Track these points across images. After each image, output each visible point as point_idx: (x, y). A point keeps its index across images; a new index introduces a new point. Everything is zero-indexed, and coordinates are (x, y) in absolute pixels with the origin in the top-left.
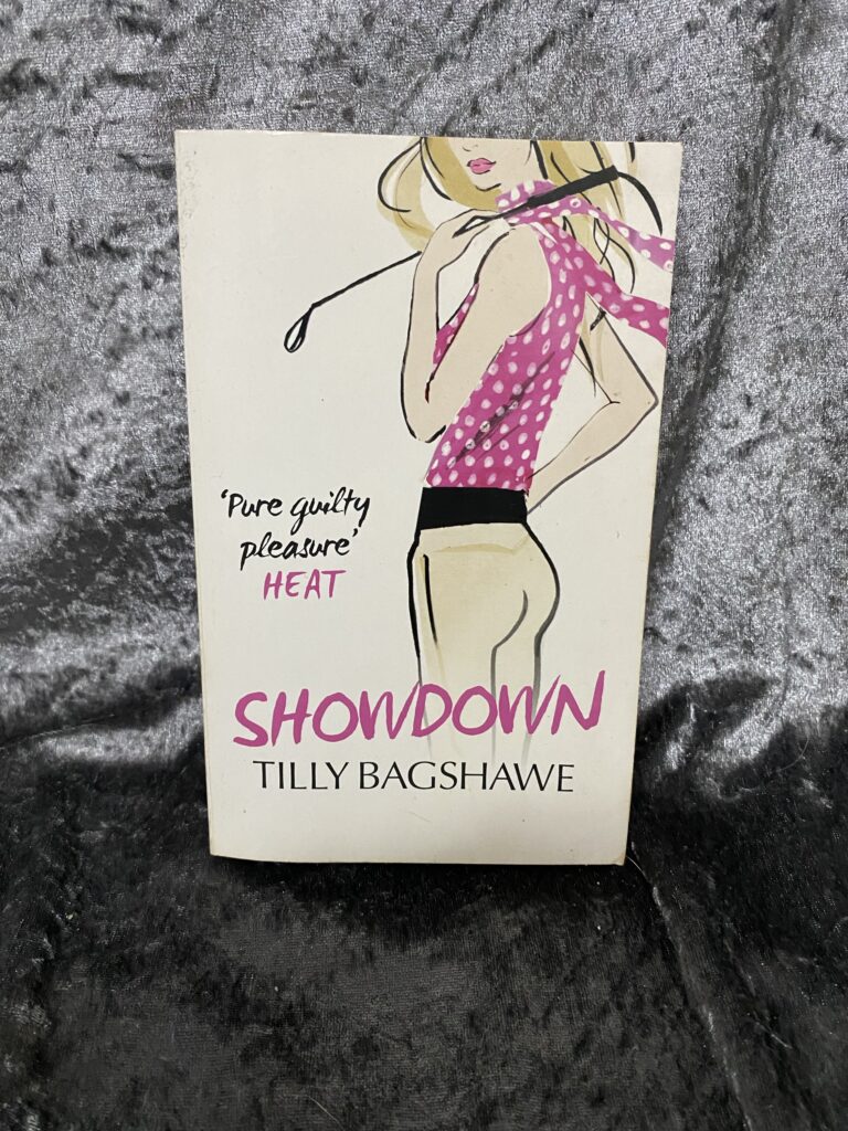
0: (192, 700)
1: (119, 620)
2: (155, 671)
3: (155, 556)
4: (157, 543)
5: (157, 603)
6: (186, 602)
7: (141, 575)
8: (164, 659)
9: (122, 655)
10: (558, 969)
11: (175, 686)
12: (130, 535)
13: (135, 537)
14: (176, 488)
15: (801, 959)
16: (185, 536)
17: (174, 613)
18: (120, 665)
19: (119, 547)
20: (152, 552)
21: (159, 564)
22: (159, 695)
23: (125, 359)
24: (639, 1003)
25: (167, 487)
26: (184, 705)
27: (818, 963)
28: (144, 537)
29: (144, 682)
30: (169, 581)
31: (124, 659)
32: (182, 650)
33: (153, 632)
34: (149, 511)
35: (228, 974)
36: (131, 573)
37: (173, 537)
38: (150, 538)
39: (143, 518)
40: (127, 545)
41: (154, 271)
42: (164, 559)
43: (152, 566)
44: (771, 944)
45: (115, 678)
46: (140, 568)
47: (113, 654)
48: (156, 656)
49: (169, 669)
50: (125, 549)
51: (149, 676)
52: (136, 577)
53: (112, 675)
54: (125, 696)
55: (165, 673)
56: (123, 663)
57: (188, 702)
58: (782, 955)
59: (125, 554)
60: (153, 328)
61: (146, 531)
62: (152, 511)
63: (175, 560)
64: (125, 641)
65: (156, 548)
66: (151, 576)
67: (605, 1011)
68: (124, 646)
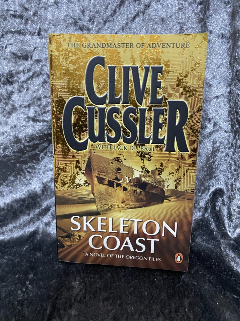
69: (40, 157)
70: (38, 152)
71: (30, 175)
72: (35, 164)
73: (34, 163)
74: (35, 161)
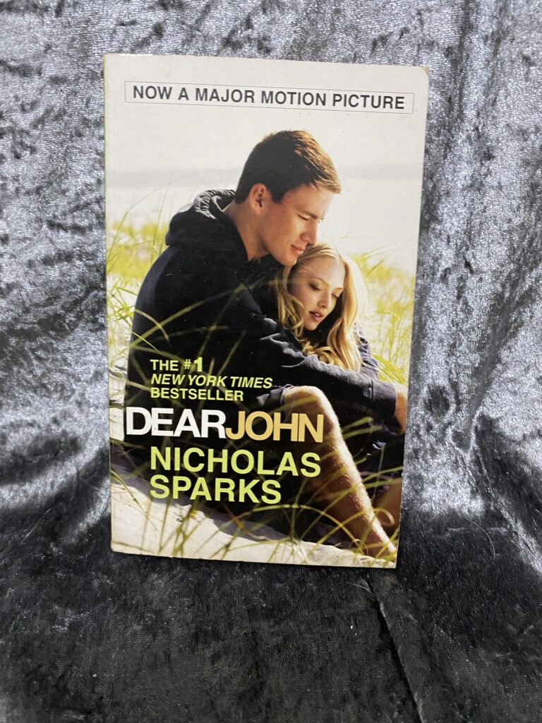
0: (59, 463)
1: (8, 404)
2: (34, 442)
3: (32, 357)
4: (33, 347)
5: (35, 392)
6: (57, 392)
7: (22, 371)
8: (41, 433)
9: (10, 431)
10: (310, 667)
11: (47, 453)
12: (13, 341)
13: (17, 343)
14: (44, 306)
15: (498, 655)
16: (54, 342)
17: (47, 399)
18: (9, 438)
19: (5, 350)
20: (30, 354)
21: (35, 362)
22: (35, 459)
23: (4, 211)
24: (373, 692)
25: (37, 305)
26: (54, 467)
27: (511, 657)
28: (24, 342)
29: (26, 450)
30: (43, 375)
31: (12, 434)
32: (54, 427)
33: (33, 414)
34: (25, 323)
35: (56, 668)
36: (15, 369)
37: (44, 342)
38: (27, 343)
39: (22, 329)
40: (11, 349)
41: (22, 145)
42: (39, 358)
43: (30, 364)
44: (474, 643)
45: (5, 448)
46: (21, 365)
47: (4, 430)
48: (34, 431)
49: (44, 441)
50: (10, 352)
51: (30, 447)
52: (19, 372)
53: (3, 446)
54: (11, 461)
55: (41, 444)
56: (11, 437)
57: (56, 465)
58: (482, 652)
59: (10, 355)
60: (24, 188)
61: (25, 338)
62: (28, 323)
63: (47, 360)
64: (12, 420)
65: (33, 351)
66: (31, 372)
67: (344, 700)
68: (12, 424)
69: (65, 322)
70: (62, 311)
71: (42, 366)
72: (55, 339)
73: (51, 337)
74: (53, 333)
